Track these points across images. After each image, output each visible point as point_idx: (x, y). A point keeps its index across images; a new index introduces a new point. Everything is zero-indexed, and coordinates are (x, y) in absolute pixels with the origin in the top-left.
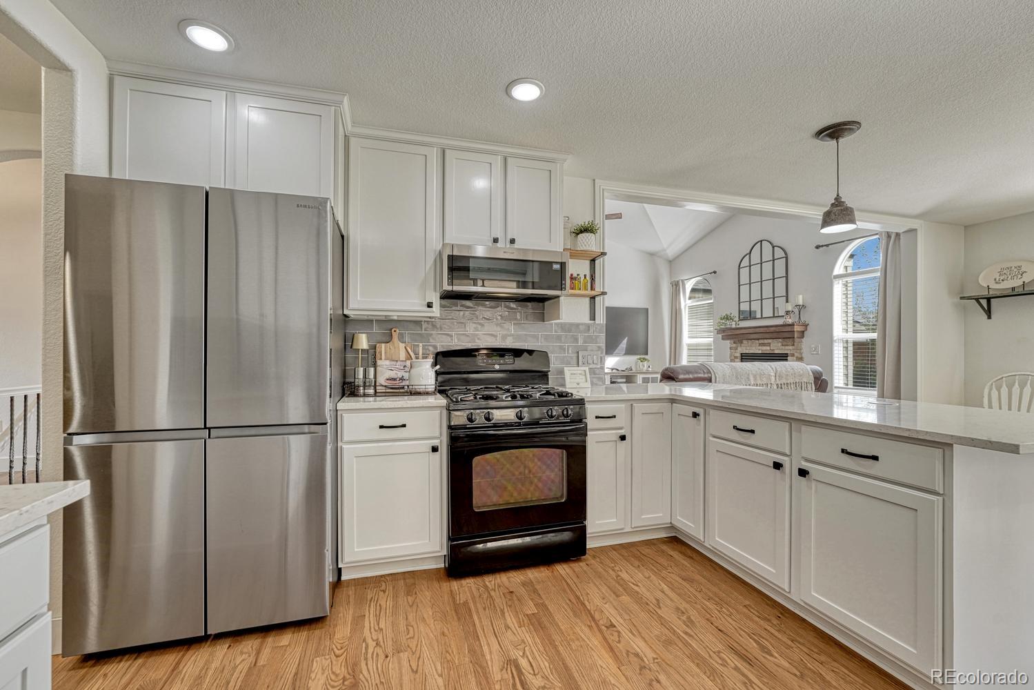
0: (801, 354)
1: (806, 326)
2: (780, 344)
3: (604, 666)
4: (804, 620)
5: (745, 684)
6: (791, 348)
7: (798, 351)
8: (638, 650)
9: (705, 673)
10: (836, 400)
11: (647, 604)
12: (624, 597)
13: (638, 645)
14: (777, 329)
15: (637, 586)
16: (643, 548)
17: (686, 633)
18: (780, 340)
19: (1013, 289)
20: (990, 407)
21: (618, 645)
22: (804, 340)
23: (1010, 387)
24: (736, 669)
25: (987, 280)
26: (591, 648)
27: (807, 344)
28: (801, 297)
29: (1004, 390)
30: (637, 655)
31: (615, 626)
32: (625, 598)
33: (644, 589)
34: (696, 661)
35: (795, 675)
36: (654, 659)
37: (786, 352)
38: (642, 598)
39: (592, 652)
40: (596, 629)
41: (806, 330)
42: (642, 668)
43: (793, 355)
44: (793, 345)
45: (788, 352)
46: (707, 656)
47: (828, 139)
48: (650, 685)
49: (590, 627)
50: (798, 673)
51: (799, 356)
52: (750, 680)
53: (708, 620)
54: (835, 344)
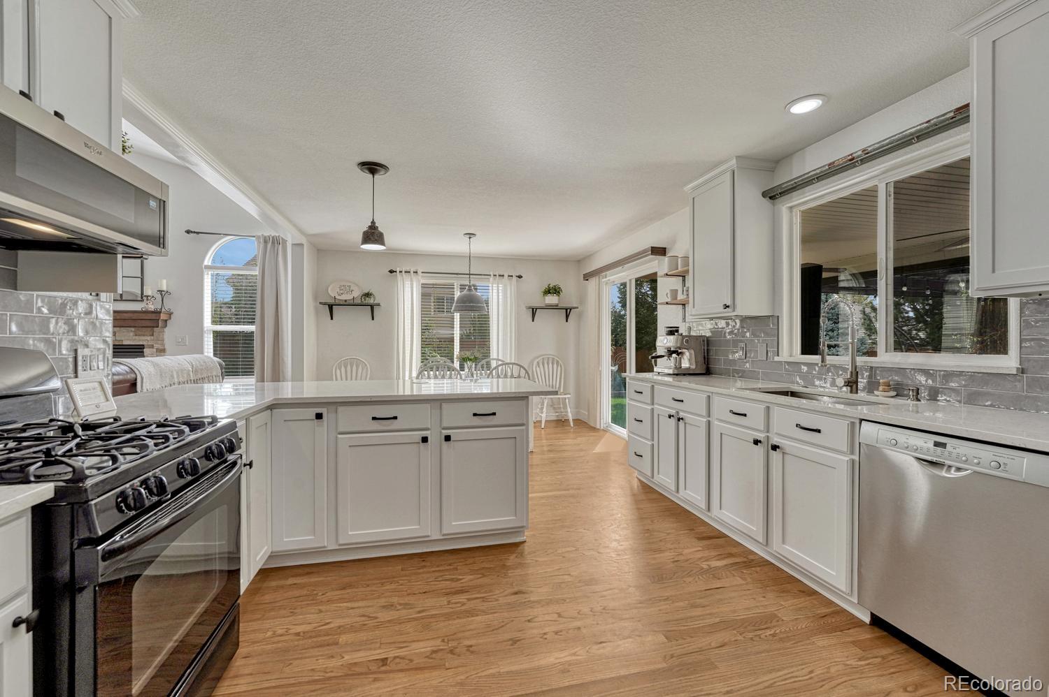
0: (163, 345)
1: (170, 314)
2: (132, 334)
3: (442, 680)
4: (432, 552)
5: (483, 601)
6: (149, 338)
7: (159, 342)
8: (429, 649)
9: (468, 617)
10: (206, 391)
11: (365, 625)
12: (341, 640)
13: (424, 647)
14: (135, 316)
15: (328, 623)
16: (257, 599)
17: (419, 612)
18: (133, 329)
19: (346, 301)
20: (336, 380)
21: (414, 662)
22: (166, 330)
23: (346, 368)
24: (469, 600)
25: (333, 292)
26: (410, 685)
27: (169, 335)
28: (165, 281)
29: (343, 369)
30: (434, 652)
31: (387, 659)
32: (343, 639)
33: (338, 621)
34: (455, 617)
35: (481, 578)
36: (443, 641)
37: (141, 343)
38: (352, 626)
39: (417, 685)
40: (380, 676)
41: (170, 318)
42: (452, 652)
43: (152, 347)
44: (153, 335)
45: (144, 343)
46: (452, 610)
47: (367, 172)
48: (472, 652)
49: (375, 680)
50: (481, 576)
51: (161, 347)
52: (483, 598)
53: (408, 595)
54: (206, 335)
